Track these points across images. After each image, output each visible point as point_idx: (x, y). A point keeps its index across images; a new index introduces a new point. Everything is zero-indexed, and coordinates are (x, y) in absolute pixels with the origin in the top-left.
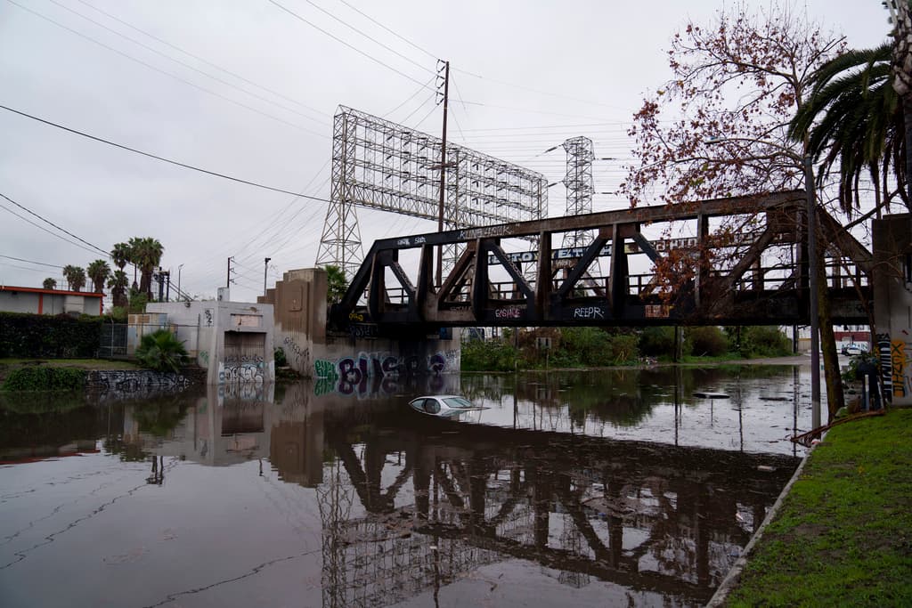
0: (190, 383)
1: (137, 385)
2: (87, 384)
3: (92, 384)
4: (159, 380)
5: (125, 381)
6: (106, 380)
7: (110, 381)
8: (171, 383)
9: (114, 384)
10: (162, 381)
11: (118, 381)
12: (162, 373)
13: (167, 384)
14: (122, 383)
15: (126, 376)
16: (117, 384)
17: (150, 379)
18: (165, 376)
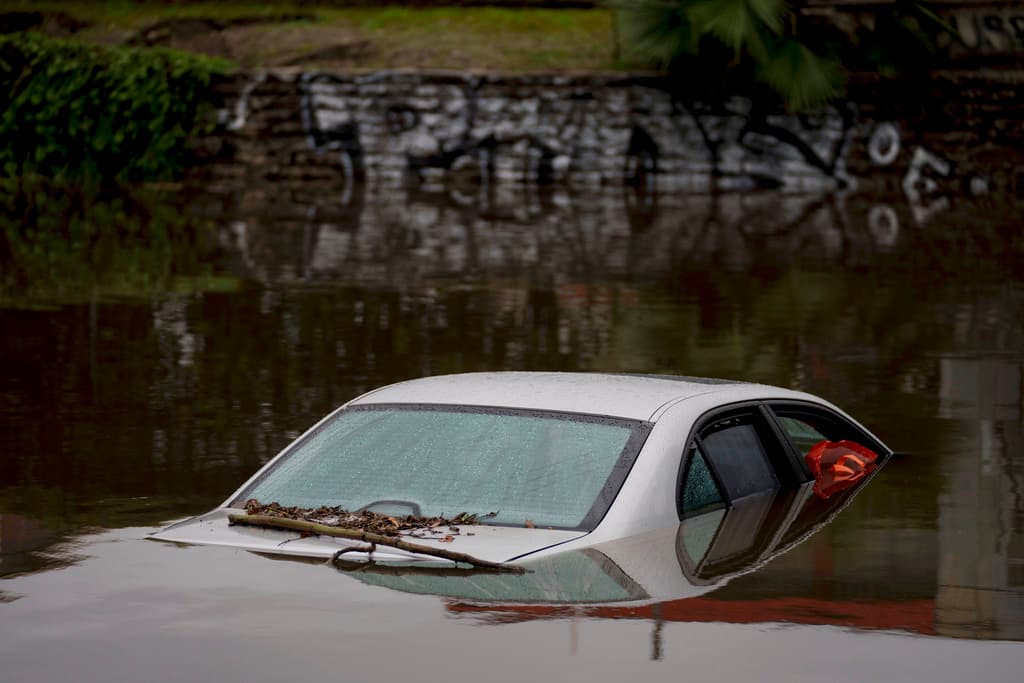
0: (954, 187)
1: (544, 180)
2: (228, 154)
3: (252, 155)
4: (714, 149)
5: (467, 144)
6: (347, 134)
7: (366, 141)
8: (797, 175)
9: (392, 167)
10: (731, 158)
11: (423, 142)
12: (739, 105)
13: (767, 184)
14: (442, 158)
15: (473, 115)
16: (416, 164)
17: (642, 144)
18: (756, 123)
